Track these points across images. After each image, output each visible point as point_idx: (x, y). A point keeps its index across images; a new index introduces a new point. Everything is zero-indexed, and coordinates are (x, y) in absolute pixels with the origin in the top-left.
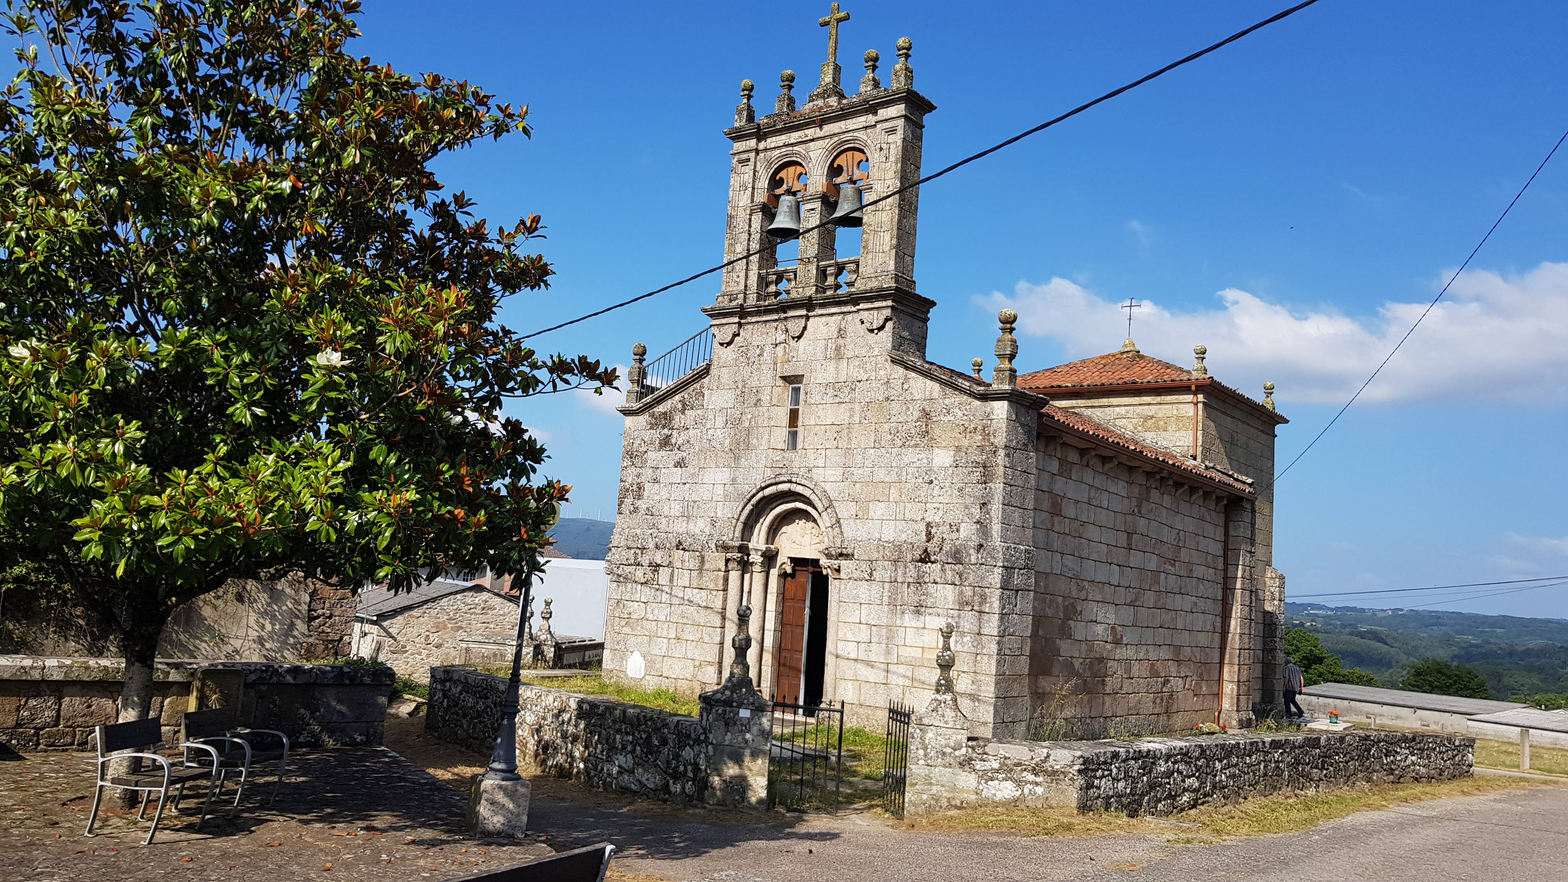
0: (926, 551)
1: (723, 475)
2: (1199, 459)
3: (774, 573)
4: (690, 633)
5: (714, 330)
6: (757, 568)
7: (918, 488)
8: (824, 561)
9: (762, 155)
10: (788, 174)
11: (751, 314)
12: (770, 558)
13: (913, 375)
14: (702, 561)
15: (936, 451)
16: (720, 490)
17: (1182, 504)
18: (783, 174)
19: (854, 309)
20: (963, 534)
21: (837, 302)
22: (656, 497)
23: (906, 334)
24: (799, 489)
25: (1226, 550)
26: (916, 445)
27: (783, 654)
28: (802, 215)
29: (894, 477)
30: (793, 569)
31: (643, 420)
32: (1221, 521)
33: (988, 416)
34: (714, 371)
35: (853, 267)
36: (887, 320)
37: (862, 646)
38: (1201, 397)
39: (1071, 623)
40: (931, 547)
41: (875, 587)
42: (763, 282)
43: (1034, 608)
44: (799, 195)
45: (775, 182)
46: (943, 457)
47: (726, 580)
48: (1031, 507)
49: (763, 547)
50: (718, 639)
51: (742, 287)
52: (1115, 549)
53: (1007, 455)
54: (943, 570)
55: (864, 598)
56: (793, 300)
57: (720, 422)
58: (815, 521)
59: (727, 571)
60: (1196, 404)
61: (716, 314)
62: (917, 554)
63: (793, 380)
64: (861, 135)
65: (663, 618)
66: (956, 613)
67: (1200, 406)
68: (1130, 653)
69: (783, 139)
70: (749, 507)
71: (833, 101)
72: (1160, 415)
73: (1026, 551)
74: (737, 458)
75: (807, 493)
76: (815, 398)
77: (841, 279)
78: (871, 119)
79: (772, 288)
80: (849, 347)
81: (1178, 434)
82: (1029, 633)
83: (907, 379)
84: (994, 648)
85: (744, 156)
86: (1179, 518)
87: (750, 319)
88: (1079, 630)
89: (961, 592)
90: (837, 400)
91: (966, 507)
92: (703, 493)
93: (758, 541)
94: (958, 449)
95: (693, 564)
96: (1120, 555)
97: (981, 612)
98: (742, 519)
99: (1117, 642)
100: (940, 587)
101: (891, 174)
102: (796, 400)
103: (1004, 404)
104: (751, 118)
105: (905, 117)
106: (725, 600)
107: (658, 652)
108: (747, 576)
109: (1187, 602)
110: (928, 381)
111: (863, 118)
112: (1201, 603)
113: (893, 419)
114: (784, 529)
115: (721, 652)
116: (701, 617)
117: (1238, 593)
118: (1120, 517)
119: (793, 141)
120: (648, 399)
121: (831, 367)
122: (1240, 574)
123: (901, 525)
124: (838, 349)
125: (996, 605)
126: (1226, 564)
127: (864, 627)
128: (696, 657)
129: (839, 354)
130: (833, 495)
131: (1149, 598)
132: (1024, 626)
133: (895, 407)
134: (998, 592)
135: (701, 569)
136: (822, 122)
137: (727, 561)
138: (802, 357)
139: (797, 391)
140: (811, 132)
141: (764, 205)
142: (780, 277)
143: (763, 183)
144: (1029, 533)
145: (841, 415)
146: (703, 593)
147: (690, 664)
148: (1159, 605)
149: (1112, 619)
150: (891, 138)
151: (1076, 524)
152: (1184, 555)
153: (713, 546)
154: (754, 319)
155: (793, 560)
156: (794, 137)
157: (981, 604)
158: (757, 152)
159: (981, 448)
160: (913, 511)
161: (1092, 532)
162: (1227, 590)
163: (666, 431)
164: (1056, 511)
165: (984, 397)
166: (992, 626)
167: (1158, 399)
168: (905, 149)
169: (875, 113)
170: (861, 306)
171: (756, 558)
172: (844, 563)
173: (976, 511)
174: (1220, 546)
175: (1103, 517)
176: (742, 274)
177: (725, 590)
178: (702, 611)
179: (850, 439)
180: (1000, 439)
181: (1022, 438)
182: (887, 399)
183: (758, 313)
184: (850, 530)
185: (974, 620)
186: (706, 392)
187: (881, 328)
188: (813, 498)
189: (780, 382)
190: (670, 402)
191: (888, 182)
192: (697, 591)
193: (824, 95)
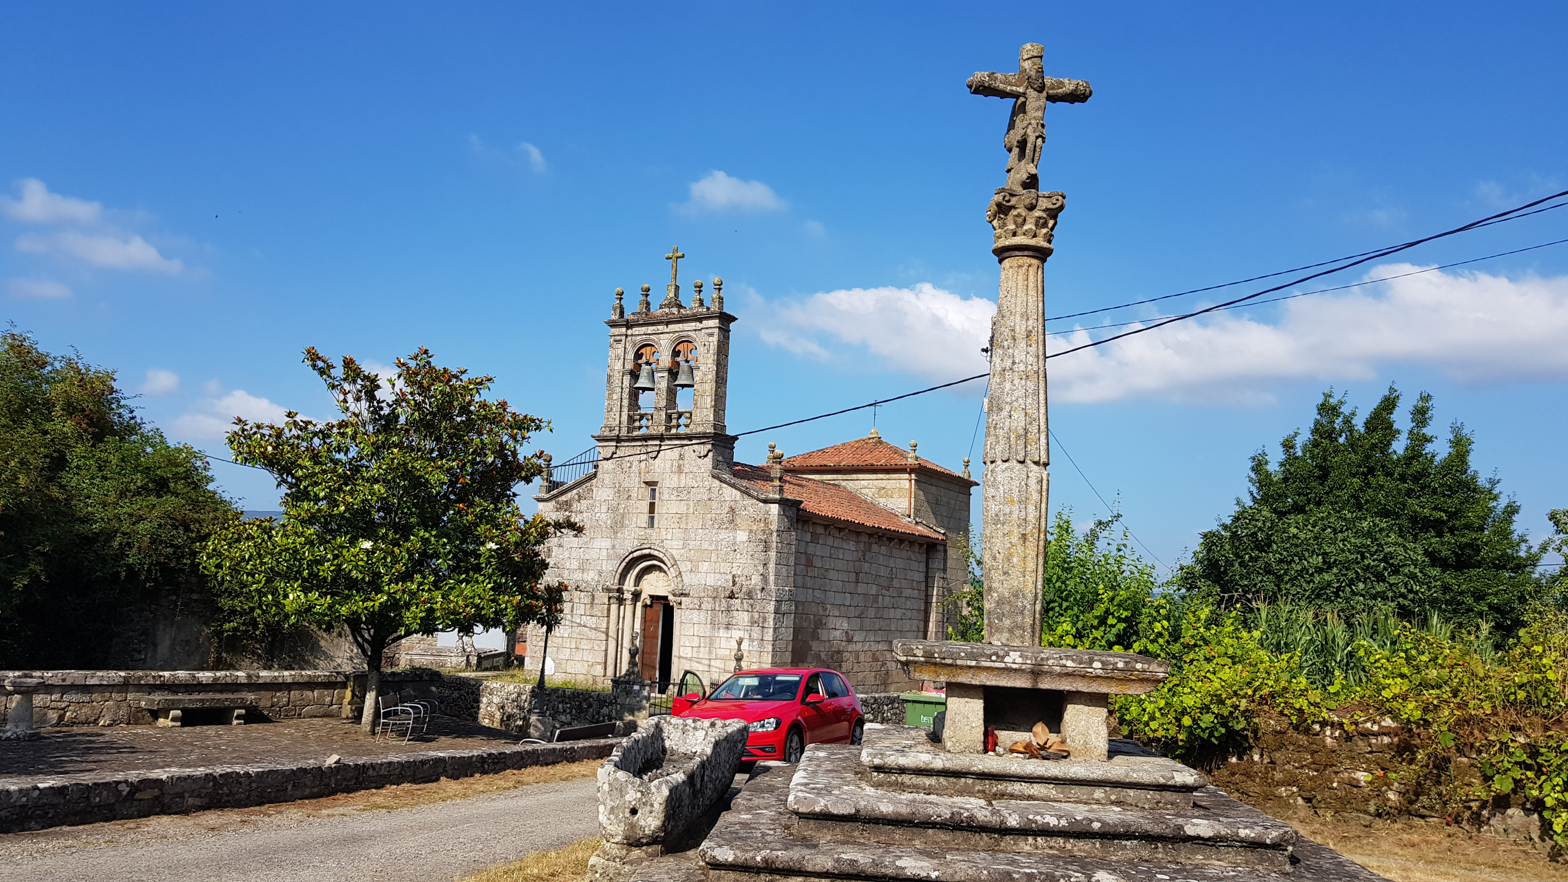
0: (732, 592)
1: (607, 543)
2: (912, 517)
3: (639, 605)
4: (585, 645)
5: (598, 449)
6: (628, 602)
7: (727, 554)
8: (671, 597)
9: (629, 338)
10: (646, 351)
11: (624, 441)
12: (636, 596)
13: (725, 485)
14: (593, 599)
15: (738, 532)
16: (604, 553)
17: (894, 550)
18: (643, 351)
19: (689, 443)
20: (753, 582)
21: (678, 437)
22: (561, 556)
23: (720, 458)
24: (656, 553)
25: (927, 577)
26: (727, 528)
27: (645, 656)
28: (656, 380)
29: (714, 547)
30: (652, 602)
31: (551, 505)
32: (924, 560)
33: (767, 512)
34: (599, 476)
35: (688, 415)
36: (709, 451)
37: (695, 649)
38: (913, 476)
39: (819, 631)
40: (735, 589)
41: (703, 614)
42: (631, 419)
43: (794, 623)
44: (654, 366)
45: (638, 356)
46: (742, 536)
47: (609, 610)
48: (793, 564)
49: (633, 589)
50: (604, 648)
51: (618, 422)
52: (847, 584)
53: (778, 536)
54: (742, 603)
55: (696, 620)
56: (651, 435)
57: (604, 509)
58: (665, 572)
59: (609, 604)
60: (910, 481)
61: (600, 439)
62: (727, 593)
63: (652, 485)
64: (691, 334)
65: (566, 635)
66: (749, 628)
67: (913, 482)
68: (859, 647)
69: (643, 330)
70: (624, 564)
71: (675, 310)
72: (888, 487)
73: (790, 591)
74: (616, 533)
75: (661, 555)
76: (666, 496)
77: (681, 421)
78: (699, 325)
79: (637, 424)
80: (687, 466)
81: (899, 500)
82: (791, 638)
83: (721, 488)
84: (770, 648)
85: (618, 338)
86: (892, 561)
87: (623, 444)
88: (824, 635)
89: (752, 616)
90: (679, 498)
91: (755, 566)
92: (592, 554)
93: (629, 585)
94: (751, 531)
95: (587, 600)
96: (851, 587)
97: (763, 627)
98: (620, 571)
99: (850, 641)
100: (740, 613)
101: (710, 361)
102: (653, 497)
103: (777, 505)
104: (622, 314)
105: (719, 328)
106: (608, 623)
107: (563, 657)
108: (622, 607)
109: (899, 613)
110: (734, 490)
111: (694, 324)
112: (909, 613)
113: (713, 512)
114: (646, 577)
115: (606, 656)
116: (593, 634)
117: (934, 605)
118: (851, 564)
119: (649, 332)
120: (555, 492)
121: (675, 478)
122: (935, 593)
123: (718, 576)
124: (679, 466)
125: (772, 623)
126: (927, 587)
127: (696, 638)
128: (590, 659)
129: (680, 471)
130: (677, 558)
131: (871, 612)
132: (788, 634)
133: (714, 505)
134: (773, 615)
135: (592, 603)
136: (668, 323)
137: (610, 598)
138: (658, 470)
139: (654, 490)
140: (661, 328)
141: (632, 371)
142: (642, 417)
143: (631, 356)
144: (791, 579)
145: (682, 508)
146: (594, 619)
147: (586, 664)
148: (878, 616)
149: (845, 626)
150: (711, 339)
151: (822, 571)
152: (896, 583)
153: (600, 589)
154: (626, 444)
155: (652, 597)
156: (651, 329)
157: (763, 623)
158: (627, 336)
159: (764, 531)
160: (725, 567)
161: (832, 575)
162: (928, 604)
163: (567, 513)
164: (809, 564)
165: (766, 501)
166: (769, 635)
167: (888, 476)
168: (719, 346)
169: (701, 322)
170: (694, 442)
171: (628, 596)
172: (684, 599)
173: (760, 568)
174: (923, 575)
175: (840, 565)
176: (618, 414)
177: (608, 616)
178: (594, 631)
179: (687, 523)
180: (774, 527)
181: (787, 524)
182: (710, 499)
183: (628, 441)
184: (687, 578)
185: (760, 632)
186: (595, 489)
187: (706, 456)
188: (665, 559)
189: (643, 485)
190: (570, 494)
191: (710, 366)
192: (589, 618)
193: (669, 305)
